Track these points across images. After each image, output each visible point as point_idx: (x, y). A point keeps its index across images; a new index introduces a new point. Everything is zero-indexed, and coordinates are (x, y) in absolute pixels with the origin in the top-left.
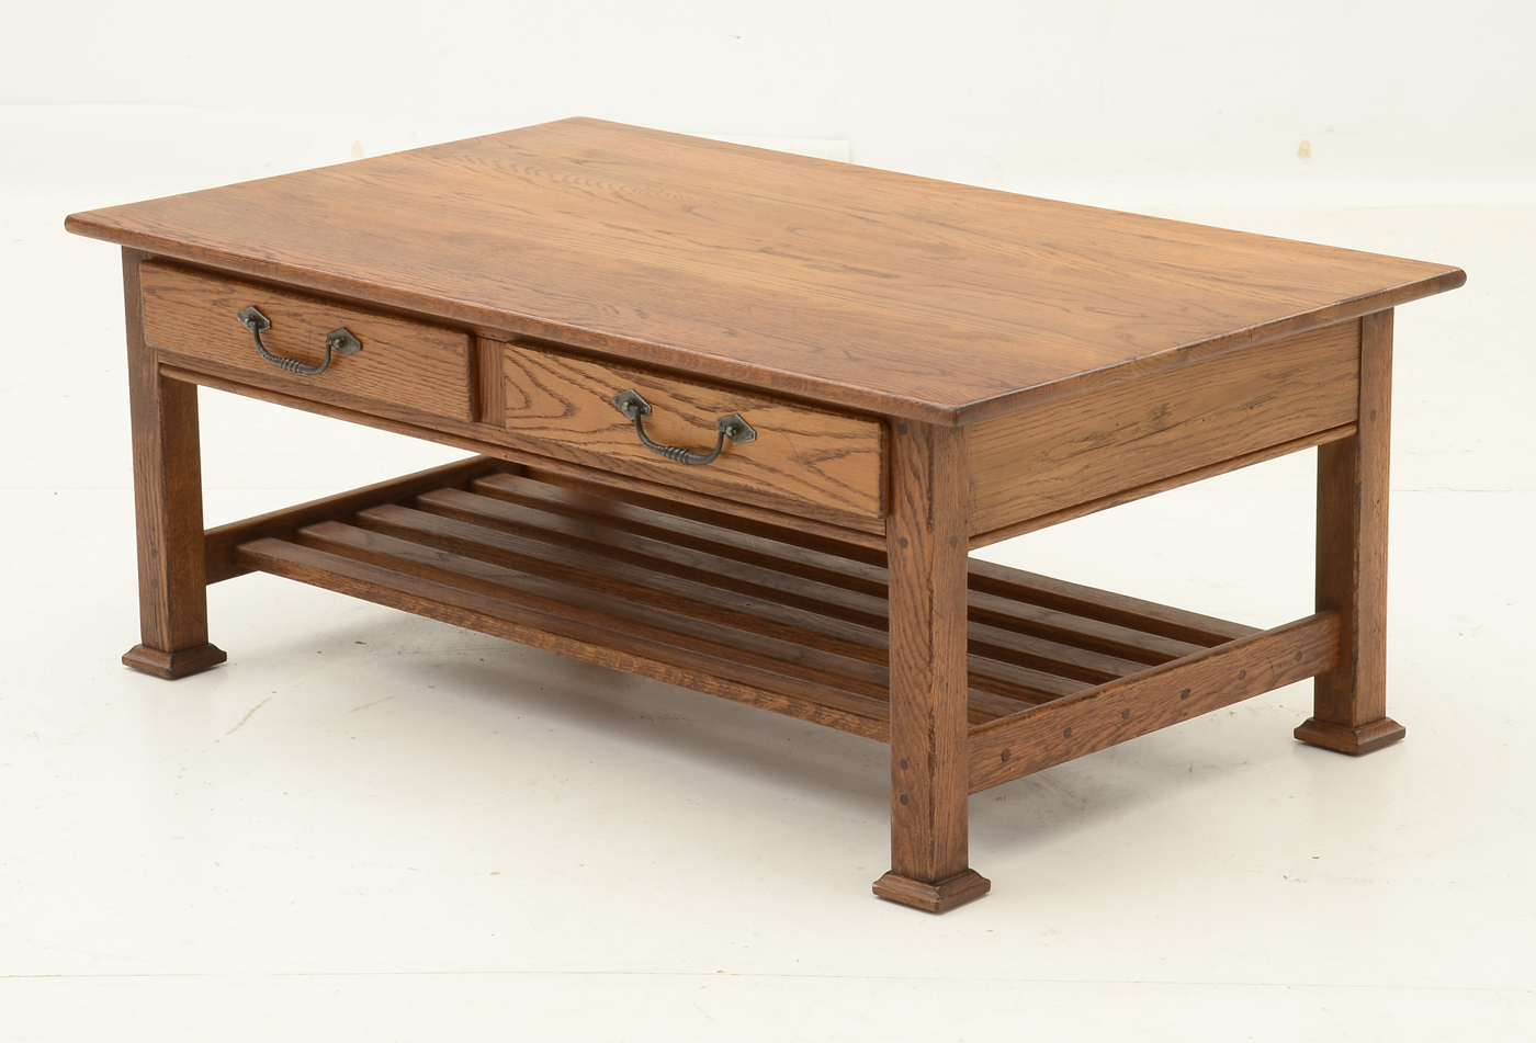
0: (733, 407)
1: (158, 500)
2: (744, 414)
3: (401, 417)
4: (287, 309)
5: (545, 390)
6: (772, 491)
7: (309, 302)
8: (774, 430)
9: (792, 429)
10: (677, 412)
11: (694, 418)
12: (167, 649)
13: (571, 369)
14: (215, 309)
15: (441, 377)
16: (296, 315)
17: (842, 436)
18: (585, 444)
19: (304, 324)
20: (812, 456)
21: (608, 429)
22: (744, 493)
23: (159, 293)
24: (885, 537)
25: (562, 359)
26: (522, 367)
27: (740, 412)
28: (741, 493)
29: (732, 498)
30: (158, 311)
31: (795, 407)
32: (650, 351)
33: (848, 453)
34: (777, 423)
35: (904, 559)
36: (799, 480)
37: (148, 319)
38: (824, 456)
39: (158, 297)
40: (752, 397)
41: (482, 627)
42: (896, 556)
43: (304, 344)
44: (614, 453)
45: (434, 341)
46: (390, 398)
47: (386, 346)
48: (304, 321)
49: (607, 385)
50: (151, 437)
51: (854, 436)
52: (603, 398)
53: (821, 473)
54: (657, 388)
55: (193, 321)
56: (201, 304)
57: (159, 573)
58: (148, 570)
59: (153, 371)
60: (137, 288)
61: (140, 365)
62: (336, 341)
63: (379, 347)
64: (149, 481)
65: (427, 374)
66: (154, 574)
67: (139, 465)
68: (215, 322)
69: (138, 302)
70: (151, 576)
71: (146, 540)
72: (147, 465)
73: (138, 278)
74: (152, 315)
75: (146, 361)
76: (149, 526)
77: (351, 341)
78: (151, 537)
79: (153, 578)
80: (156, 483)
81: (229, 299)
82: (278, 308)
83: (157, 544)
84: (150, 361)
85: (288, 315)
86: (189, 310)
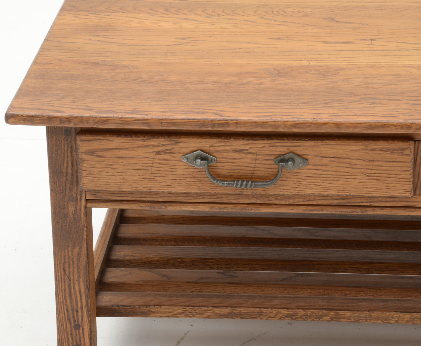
1: (83, 290)
3: (335, 202)
4: (233, 147)
7: (256, 140)
14: (158, 157)
15: (386, 172)
16: (242, 150)
19: (251, 156)
23: (100, 153)
30: (97, 165)
37: (87, 172)
39: (98, 156)
41: (340, 318)
43: (248, 169)
45: (381, 150)
46: (334, 191)
47: (333, 159)
48: (250, 153)
50: (76, 250)
55: (134, 168)
56: (144, 155)
57: (82, 339)
58: (70, 340)
59: (81, 206)
60: (64, 153)
61: (66, 204)
62: (290, 163)
63: (325, 161)
64: (74, 280)
65: (373, 171)
66: (77, 341)
67: (62, 271)
68: (157, 165)
69: (65, 162)
70: (72, 343)
71: (69, 319)
72: (71, 269)
73: (66, 146)
74: (90, 169)
75: (72, 201)
76: (72, 310)
77: (298, 160)
78: (73, 317)
79: (75, 344)
80: (81, 280)
81: (173, 148)
82: (224, 148)
83: (80, 321)
84: (77, 200)
85: (234, 151)
86: (131, 160)
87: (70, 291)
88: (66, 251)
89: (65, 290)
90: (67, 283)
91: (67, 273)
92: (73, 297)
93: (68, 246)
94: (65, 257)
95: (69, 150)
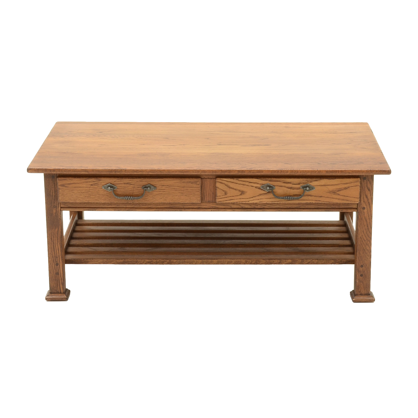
0: (307, 182)
1: (59, 248)
2: (311, 183)
3: (168, 206)
4: (124, 182)
5: (233, 189)
6: (320, 202)
7: (134, 179)
8: (322, 186)
9: (329, 184)
10: (285, 187)
11: (291, 187)
12: (62, 292)
13: (244, 181)
14: (92, 187)
15: (190, 192)
16: (128, 183)
17: (347, 183)
18: (249, 201)
19: (132, 185)
20: (336, 190)
21: (258, 196)
22: (306, 205)
23: (67, 186)
24: (357, 208)
25: (240, 179)
26: (224, 184)
27: (309, 183)
28: (304, 205)
29: (301, 207)
30: (66, 191)
31: (329, 178)
32: (280, 172)
33: (349, 187)
34: (323, 184)
35: (364, 213)
36: (330, 198)
37: (61, 194)
38: (340, 190)
39: (66, 187)
40: (313, 178)
41: (172, 263)
42: (361, 212)
43: (131, 191)
44: (260, 202)
45: (187, 182)
46: (168, 201)
47: (167, 187)
49: (258, 184)
50: (56, 230)
51: (351, 183)
52: (256, 187)
53: (339, 195)
54: (278, 181)
55: (81, 192)
56: (85, 186)
57: (59, 270)
58: (54, 270)
59: (58, 210)
60: (51, 186)
61: (52, 209)
62: (149, 188)
63: (164, 187)
64: (55, 243)
65: (184, 192)
66: (57, 271)
67: (50, 239)
68: (91, 190)
69: (52, 190)
70: (55, 272)
71: (54, 261)
72: (54, 239)
73: (52, 183)
74: (62, 193)
75: (55, 208)
76: (55, 257)
77: (152, 187)
78: (55, 260)
79: (56, 272)
80: (59, 243)
81: (98, 183)
82: (120, 182)
83: (58, 262)
84: (57, 207)
85: (125, 184)
86: (80, 189)
87: (54, 249)
88: (52, 230)
89: (52, 248)
90: (52, 245)
91: (53, 240)
92: (55, 251)
93: (53, 228)
94: (52, 233)
95: (54, 185)
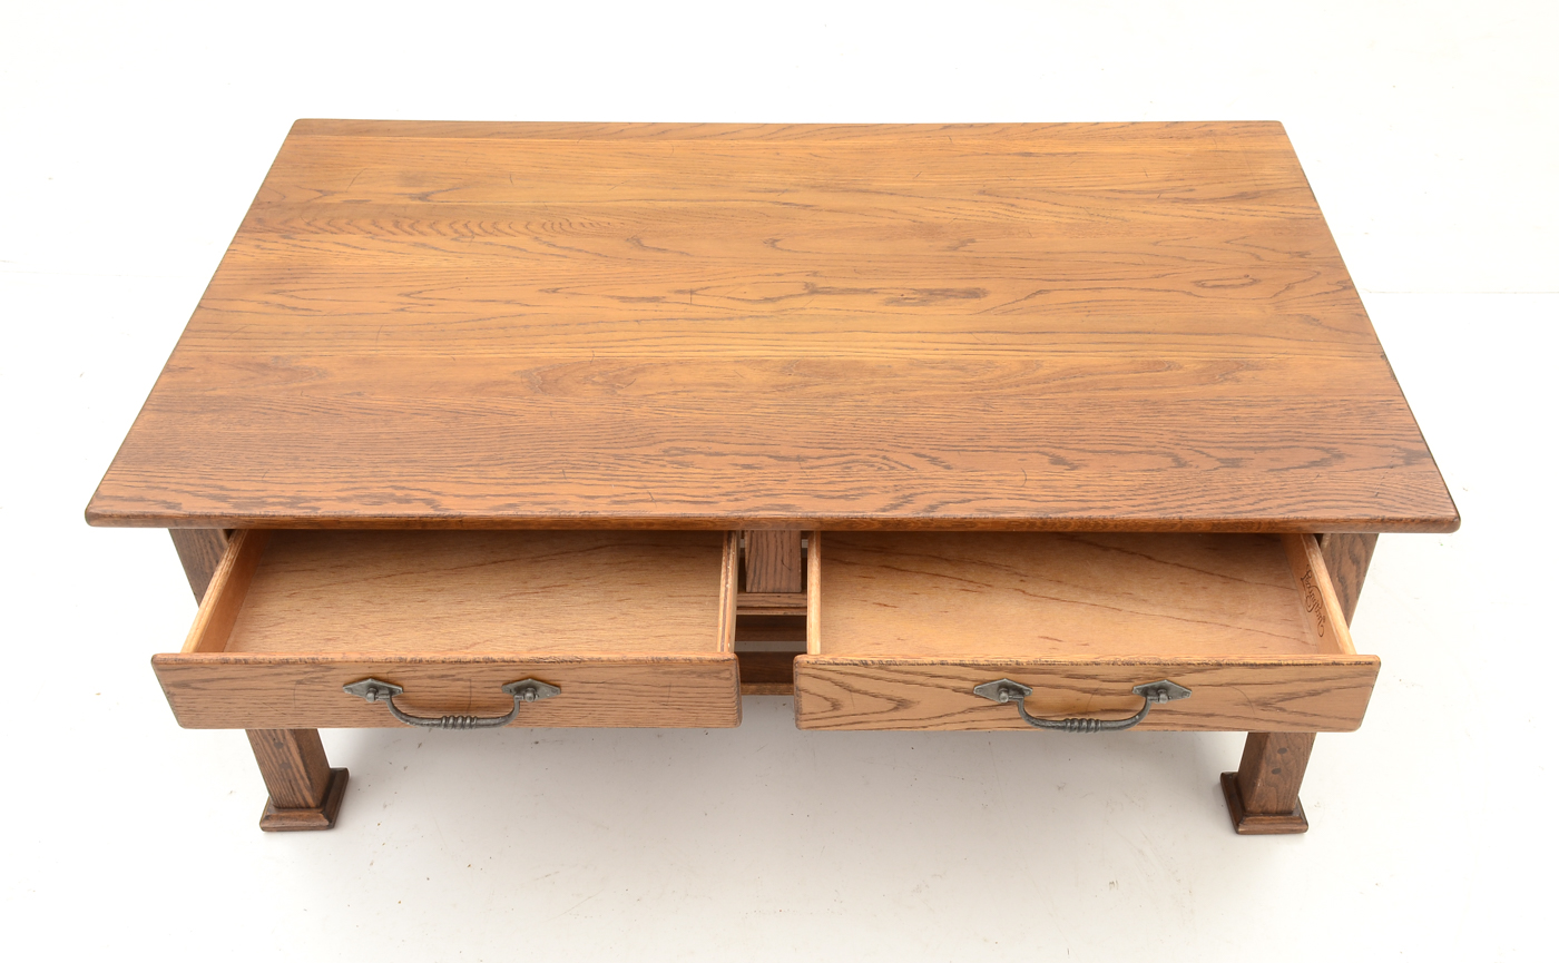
4: (429, 673)
5: (866, 693)
8: (1221, 685)
9: (1247, 682)
10: (1071, 687)
11: (1097, 690)
12: (310, 801)
14: (301, 687)
15: (693, 699)
19: (461, 682)
26: (829, 679)
33: (1327, 691)
39: (196, 688)
43: (461, 698)
47: (602, 685)
48: (458, 680)
49: (964, 679)
52: (955, 690)
54: (1044, 673)
56: (277, 686)
62: (529, 695)
63: (588, 688)
65: (670, 699)
68: (303, 697)
77: (544, 689)
81: (324, 676)
82: (412, 674)
86: (256, 692)
